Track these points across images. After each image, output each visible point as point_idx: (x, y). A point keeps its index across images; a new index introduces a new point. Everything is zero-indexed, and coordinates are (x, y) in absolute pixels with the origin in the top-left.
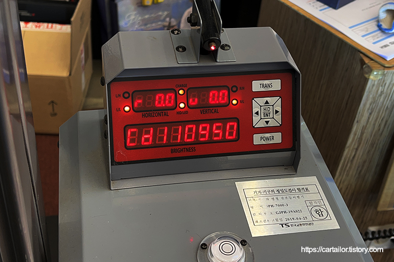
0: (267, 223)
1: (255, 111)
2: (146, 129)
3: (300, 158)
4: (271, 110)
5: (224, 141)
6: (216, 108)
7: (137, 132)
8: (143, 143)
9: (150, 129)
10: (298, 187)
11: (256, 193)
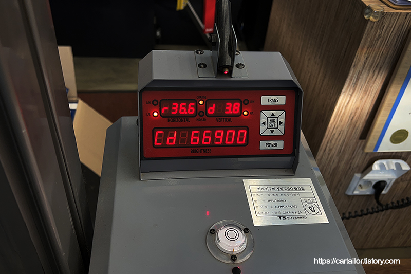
0: (268, 215)
1: (262, 121)
2: (171, 132)
3: (298, 162)
4: (276, 122)
5: (235, 145)
6: (230, 118)
7: (163, 134)
8: (168, 143)
9: (173, 132)
10: (295, 186)
11: (259, 190)
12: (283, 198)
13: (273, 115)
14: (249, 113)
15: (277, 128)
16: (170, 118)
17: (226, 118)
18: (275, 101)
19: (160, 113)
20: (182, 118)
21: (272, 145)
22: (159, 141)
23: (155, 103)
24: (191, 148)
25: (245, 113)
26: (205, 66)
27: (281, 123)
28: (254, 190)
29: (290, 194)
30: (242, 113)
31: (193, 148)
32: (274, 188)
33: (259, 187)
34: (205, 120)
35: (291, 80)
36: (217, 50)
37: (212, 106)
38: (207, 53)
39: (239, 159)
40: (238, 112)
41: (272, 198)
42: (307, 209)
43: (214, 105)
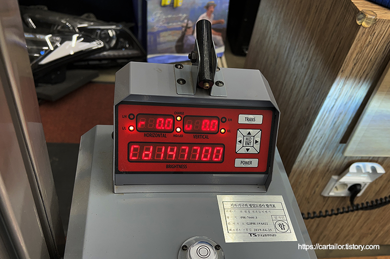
0: (239, 231)
1: (238, 139)
2: (147, 147)
3: (271, 181)
4: (252, 140)
5: (211, 162)
6: (207, 135)
7: (139, 148)
8: (144, 158)
9: (150, 147)
11: (232, 206)
12: (254, 215)
13: (249, 133)
14: (226, 131)
15: (253, 146)
16: (147, 133)
17: (203, 135)
18: (253, 120)
19: (136, 128)
20: (159, 133)
21: (246, 163)
23: (132, 117)
24: (167, 163)
25: (223, 131)
26: (184, 82)
27: (257, 142)
28: (228, 206)
29: (261, 211)
30: (219, 130)
32: (246, 205)
33: (232, 203)
34: (182, 136)
35: (269, 102)
38: (187, 68)
39: (214, 175)
40: (215, 129)
41: (244, 214)
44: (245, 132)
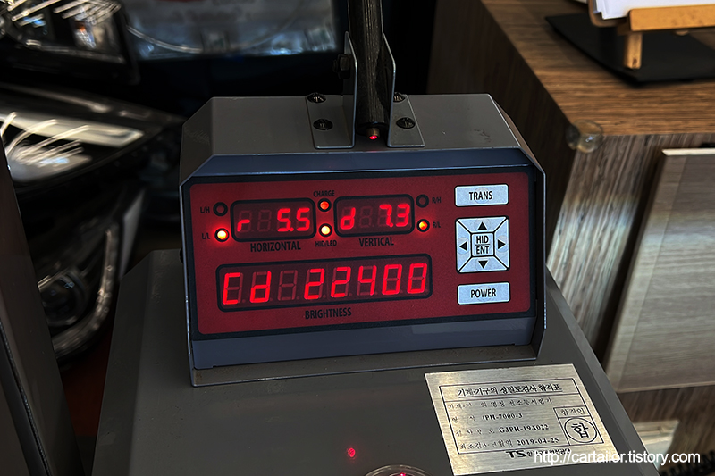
0: (483, 449)
1: (460, 242)
2: (259, 274)
4: (491, 240)
5: (404, 297)
6: (389, 236)
7: (241, 279)
8: (253, 300)
9: (265, 273)
10: (541, 383)
11: (462, 395)
12: (515, 409)
13: (483, 227)
14: (431, 226)
15: (494, 255)
16: (257, 243)
17: (381, 237)
18: (486, 195)
19: (232, 233)
20: (284, 242)
21: (483, 294)
22: (232, 295)
23: (221, 210)
24: (307, 308)
25: (422, 225)
26: (329, 125)
27: (501, 244)
28: (451, 394)
29: (530, 400)
30: (414, 224)
31: (310, 309)
32: (494, 390)
33: (460, 388)
34: (333, 243)
35: (519, 150)
36: (353, 94)
37: (348, 212)
38: (333, 99)
39: (414, 327)
40: (406, 224)
41: (491, 410)
42: (570, 431)
43: (354, 211)
44: (472, 224)
